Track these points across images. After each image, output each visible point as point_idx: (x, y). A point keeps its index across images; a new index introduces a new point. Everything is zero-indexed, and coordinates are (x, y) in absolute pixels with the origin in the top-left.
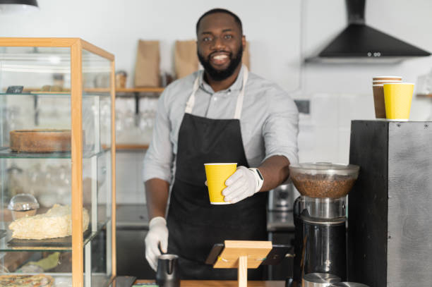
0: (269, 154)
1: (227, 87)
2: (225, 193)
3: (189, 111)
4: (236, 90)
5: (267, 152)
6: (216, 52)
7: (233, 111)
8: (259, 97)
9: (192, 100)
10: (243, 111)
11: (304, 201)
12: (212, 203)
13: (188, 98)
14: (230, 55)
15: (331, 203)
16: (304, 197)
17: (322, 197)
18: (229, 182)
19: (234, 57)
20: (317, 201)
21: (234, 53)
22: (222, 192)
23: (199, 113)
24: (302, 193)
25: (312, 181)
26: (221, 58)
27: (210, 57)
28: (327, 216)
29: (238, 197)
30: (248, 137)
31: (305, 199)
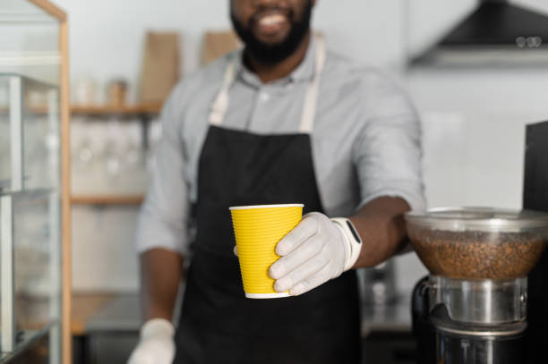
0: (369, 195)
1: (285, 75)
2: (276, 272)
3: (216, 119)
4: (302, 81)
5: (364, 192)
6: (263, 10)
7: (298, 119)
8: (345, 91)
9: (223, 101)
10: (318, 118)
11: (438, 286)
12: (249, 295)
13: (214, 98)
14: (290, 14)
15: (496, 292)
16: (439, 279)
17: (477, 278)
18: (285, 248)
19: (297, 17)
20: (466, 286)
21: (298, 10)
22: (268, 271)
23: (236, 123)
24: (434, 270)
25: (457, 245)
26: (272, 21)
27: (253, 22)
28: (488, 319)
29: (305, 280)
30: (327, 165)
31: (439, 283)
